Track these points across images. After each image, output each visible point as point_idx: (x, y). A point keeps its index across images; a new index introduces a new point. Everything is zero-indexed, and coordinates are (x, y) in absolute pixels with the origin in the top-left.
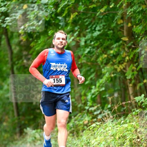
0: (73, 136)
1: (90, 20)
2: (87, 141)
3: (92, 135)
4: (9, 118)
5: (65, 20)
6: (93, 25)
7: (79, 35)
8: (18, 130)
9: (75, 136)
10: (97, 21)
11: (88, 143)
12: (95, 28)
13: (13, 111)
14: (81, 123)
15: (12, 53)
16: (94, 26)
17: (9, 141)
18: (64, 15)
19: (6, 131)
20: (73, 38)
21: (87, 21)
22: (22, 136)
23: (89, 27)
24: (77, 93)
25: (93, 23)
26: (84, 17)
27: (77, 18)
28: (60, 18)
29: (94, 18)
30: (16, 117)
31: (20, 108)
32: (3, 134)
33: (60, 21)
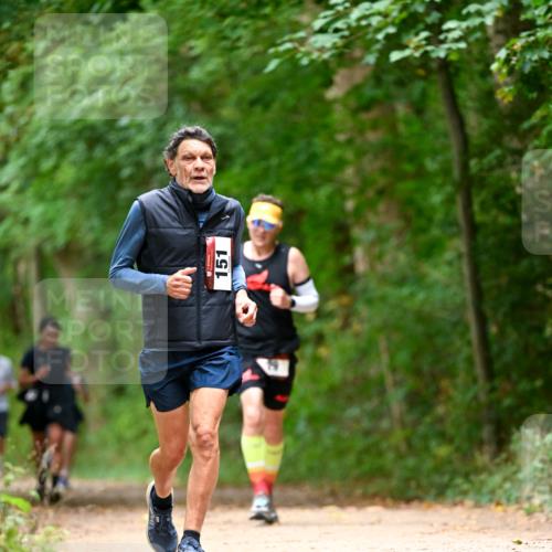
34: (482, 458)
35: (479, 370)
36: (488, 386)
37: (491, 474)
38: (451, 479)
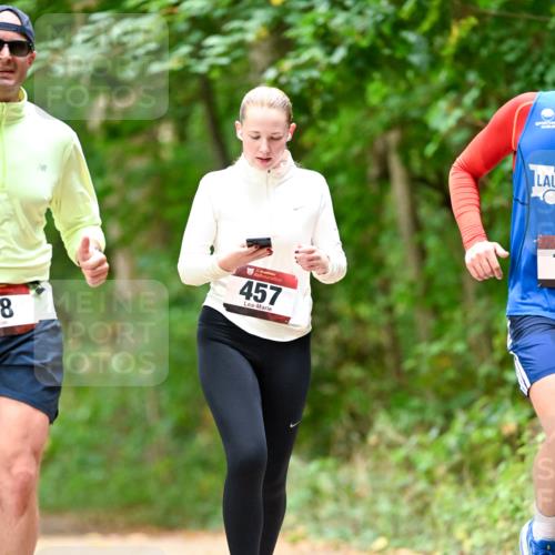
0: (461, 482)
1: (523, 45)
5: (431, 44)
6: (534, 65)
7: (481, 104)
9: (468, 484)
10: (549, 49)
11: (517, 509)
12: (542, 75)
14: (490, 433)
16: (540, 68)
18: (426, 26)
20: (458, 113)
21: (512, 49)
23: (521, 71)
24: (477, 321)
25: (534, 57)
26: (503, 32)
27: (475, 39)
28: (411, 37)
29: (538, 40)
33: (409, 47)
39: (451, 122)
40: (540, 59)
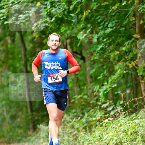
0: (86, 131)
1: (102, 17)
2: (99, 136)
3: (104, 131)
4: (23, 114)
5: (78, 17)
6: (105, 23)
7: (91, 33)
8: (31, 125)
9: (88, 132)
10: (109, 18)
11: (101, 138)
12: (107, 25)
13: (26, 107)
14: (94, 119)
15: (25, 49)
16: (107, 23)
17: (23, 137)
18: (77, 12)
19: (19, 127)
20: (85, 35)
21: (99, 18)
22: (35, 132)
23: (101, 24)
24: (90, 89)
25: (105, 20)
26: (97, 14)
27: (90, 15)
28: (73, 15)
29: (106, 16)
30: (30, 113)
31: (33, 104)
32: (17, 129)
33: (72, 18)
34: (30, 133)
35: (29, 110)
36: (31, 114)
37: (32, 137)
38: (22, 138)
39: (83, 37)
40: (107, 21)
